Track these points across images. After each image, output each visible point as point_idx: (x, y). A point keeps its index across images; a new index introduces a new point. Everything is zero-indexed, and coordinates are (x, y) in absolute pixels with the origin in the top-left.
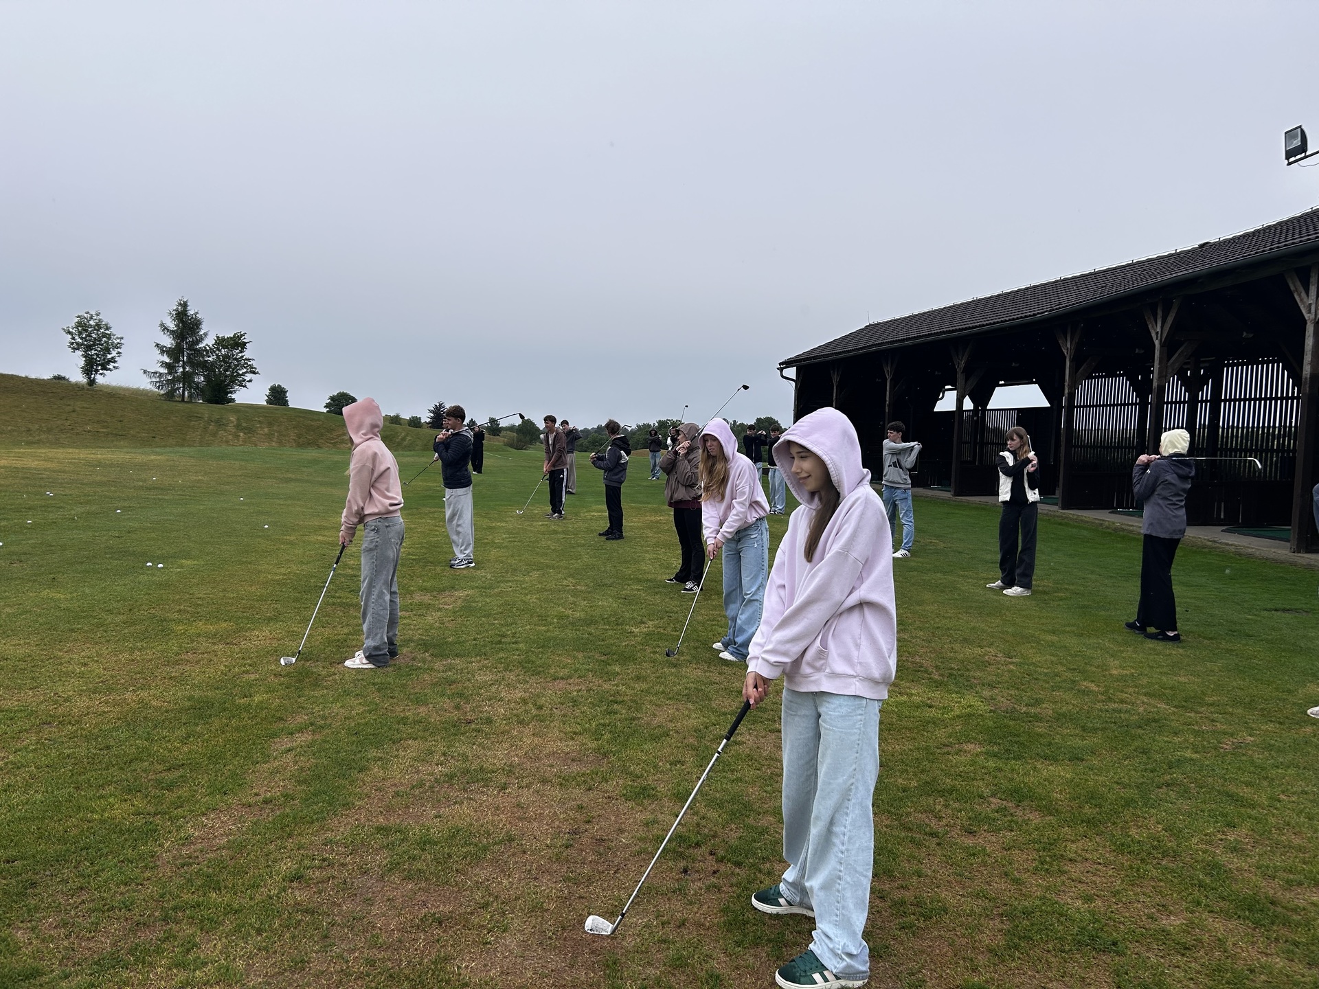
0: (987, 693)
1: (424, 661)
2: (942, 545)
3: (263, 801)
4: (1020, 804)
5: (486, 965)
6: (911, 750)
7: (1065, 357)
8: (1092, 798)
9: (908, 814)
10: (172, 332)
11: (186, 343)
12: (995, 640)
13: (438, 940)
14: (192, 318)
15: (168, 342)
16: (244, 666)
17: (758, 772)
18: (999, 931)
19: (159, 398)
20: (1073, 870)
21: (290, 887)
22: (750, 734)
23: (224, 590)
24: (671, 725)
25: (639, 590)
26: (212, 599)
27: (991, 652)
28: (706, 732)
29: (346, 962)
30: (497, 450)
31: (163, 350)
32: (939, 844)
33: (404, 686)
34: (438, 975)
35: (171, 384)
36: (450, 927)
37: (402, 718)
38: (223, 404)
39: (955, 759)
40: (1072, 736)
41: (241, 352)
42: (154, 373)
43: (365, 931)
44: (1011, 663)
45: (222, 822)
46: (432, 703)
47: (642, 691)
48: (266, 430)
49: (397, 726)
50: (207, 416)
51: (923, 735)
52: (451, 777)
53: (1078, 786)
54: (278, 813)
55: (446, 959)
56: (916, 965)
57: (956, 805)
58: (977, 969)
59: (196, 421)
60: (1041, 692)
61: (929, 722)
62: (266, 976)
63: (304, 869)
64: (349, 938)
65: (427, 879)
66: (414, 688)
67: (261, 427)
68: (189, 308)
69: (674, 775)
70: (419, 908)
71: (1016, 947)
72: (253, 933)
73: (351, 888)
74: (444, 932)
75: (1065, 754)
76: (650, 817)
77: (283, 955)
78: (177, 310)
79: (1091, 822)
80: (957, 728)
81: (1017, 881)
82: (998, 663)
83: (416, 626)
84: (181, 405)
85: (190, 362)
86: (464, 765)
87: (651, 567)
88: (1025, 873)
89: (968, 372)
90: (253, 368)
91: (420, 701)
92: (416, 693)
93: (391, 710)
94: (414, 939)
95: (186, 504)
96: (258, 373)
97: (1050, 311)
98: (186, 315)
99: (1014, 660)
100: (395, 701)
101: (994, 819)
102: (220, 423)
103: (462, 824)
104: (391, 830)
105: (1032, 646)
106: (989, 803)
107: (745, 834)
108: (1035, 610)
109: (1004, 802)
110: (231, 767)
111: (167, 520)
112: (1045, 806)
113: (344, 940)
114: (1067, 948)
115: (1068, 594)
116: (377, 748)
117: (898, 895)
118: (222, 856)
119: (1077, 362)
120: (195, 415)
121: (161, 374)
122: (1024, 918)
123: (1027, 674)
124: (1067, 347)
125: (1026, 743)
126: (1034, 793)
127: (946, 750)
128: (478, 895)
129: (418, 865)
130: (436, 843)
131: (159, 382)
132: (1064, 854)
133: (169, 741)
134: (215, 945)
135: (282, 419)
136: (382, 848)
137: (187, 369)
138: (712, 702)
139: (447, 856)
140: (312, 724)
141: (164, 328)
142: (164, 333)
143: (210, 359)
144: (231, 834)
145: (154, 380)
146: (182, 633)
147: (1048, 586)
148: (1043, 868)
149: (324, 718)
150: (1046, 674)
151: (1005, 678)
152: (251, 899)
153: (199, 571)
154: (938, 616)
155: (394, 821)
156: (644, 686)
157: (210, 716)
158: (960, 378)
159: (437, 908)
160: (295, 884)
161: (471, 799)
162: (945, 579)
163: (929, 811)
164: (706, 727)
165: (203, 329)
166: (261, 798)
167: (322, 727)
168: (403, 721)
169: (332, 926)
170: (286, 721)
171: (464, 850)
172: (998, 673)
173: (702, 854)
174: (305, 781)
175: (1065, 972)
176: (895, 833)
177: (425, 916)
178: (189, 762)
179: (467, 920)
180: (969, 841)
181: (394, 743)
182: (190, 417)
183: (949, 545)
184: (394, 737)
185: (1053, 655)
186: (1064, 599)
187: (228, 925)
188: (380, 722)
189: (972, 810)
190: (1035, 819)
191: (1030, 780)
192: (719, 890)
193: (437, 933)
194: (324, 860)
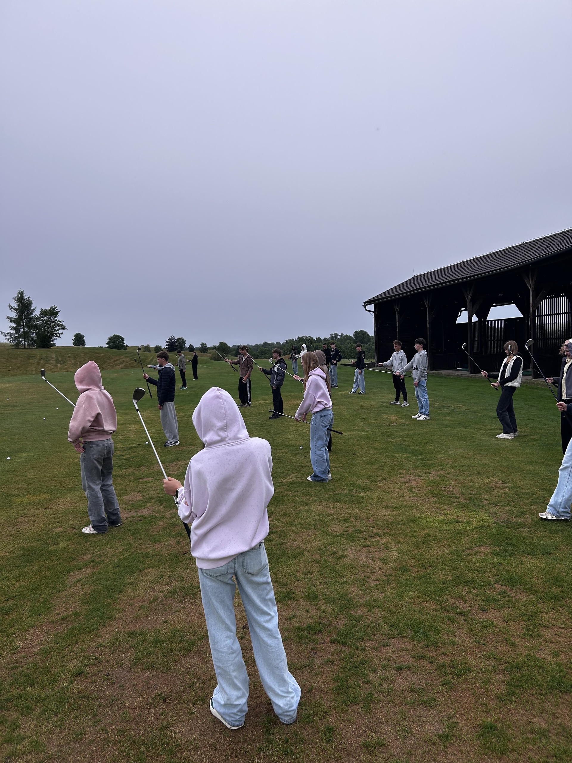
0: (492, 510)
1: (159, 512)
2: (464, 408)
3: (62, 619)
4: (513, 588)
5: (191, 730)
6: (447, 554)
7: (529, 289)
8: (557, 581)
9: (446, 600)
10: (16, 309)
11: (24, 315)
12: (496, 472)
13: (163, 714)
14: (27, 300)
15: (14, 315)
16: (55, 523)
17: (357, 576)
18: (503, 682)
19: (11, 347)
20: (547, 634)
21: (75, 680)
22: (352, 549)
23: (45, 472)
24: (304, 546)
25: (286, 453)
26: (38, 478)
27: (494, 481)
28: (325, 550)
29: (107, 733)
30: (205, 362)
31: (11, 320)
32: (465, 620)
33: (147, 530)
34: (162, 739)
35: (17, 339)
36: (171, 703)
37: (146, 553)
38: (48, 348)
39: (474, 558)
40: (543, 537)
41: (56, 317)
42: (7, 333)
43: (119, 709)
44: (506, 487)
45: (37, 636)
46: (163, 542)
47: (288, 524)
48: (73, 361)
49: (142, 559)
50: (39, 356)
51: (454, 543)
52: (173, 593)
53: (548, 573)
54: (70, 627)
55: (167, 727)
56: (453, 711)
57: (475, 591)
58: (489, 711)
59: (33, 359)
60: (525, 507)
61: (458, 533)
62: (59, 746)
63: (84, 667)
64: (109, 715)
65: (157, 668)
66: (153, 532)
67: (70, 360)
68: (24, 295)
69: (306, 582)
70: (152, 690)
71: (513, 693)
72: (52, 715)
73: (111, 679)
74: (167, 706)
75: (540, 550)
76: (292, 613)
77: (70, 730)
78: (17, 297)
79: (556, 599)
80: (475, 536)
81: (513, 645)
82: (499, 488)
83: (155, 487)
84: (23, 350)
85: (28, 326)
86: (181, 585)
87: (293, 436)
88: (518, 638)
89: (473, 301)
90: (63, 326)
91: (156, 540)
92: (154, 535)
93: (139, 548)
94: (148, 714)
95: (25, 415)
96: (66, 329)
97: (518, 264)
98: (23, 299)
99: (508, 485)
100: (142, 541)
101: (498, 600)
102: (46, 359)
103: (179, 626)
104: (137, 634)
105: (518, 474)
106: (495, 588)
107: (348, 622)
108: (520, 449)
109: (504, 587)
110: (43, 596)
111: (14, 427)
112: (528, 589)
113: (107, 717)
114: (544, 692)
115: (539, 437)
116: (130, 576)
117: (441, 660)
118: (36, 660)
119: (537, 292)
120: (32, 355)
121: (11, 334)
122: (517, 672)
123: (516, 495)
124: (530, 284)
125: (516, 544)
126: (522, 580)
127: (468, 552)
128: (187, 678)
129: (152, 659)
130: (163, 642)
131: (11, 338)
132: (541, 622)
133: (8, 580)
134: (30, 725)
135: (81, 354)
136: (132, 647)
137: (26, 330)
138: (329, 528)
139: (169, 651)
140: (93, 561)
141: (11, 307)
142: (12, 311)
143: (38, 323)
144: (42, 644)
145: (7, 337)
146: (19, 504)
147: (527, 432)
148: (528, 634)
149: (100, 556)
150: (527, 494)
151: (503, 498)
152: (52, 690)
153: (30, 460)
154: (463, 457)
155: (139, 627)
156: (288, 520)
157: (33, 560)
158: (469, 304)
159: (163, 689)
160: (78, 678)
161: (185, 608)
162: (466, 431)
163: (459, 596)
164: (326, 547)
165: (33, 306)
166: (60, 617)
167: (98, 563)
168: (146, 556)
169: (100, 707)
170: (78, 560)
171: (180, 645)
172: (499, 495)
173: (323, 638)
174: (87, 603)
175: (543, 710)
176: (439, 614)
177: (155, 696)
178: (20, 594)
179: (180, 697)
180: (483, 617)
181: (140, 571)
182: (29, 357)
183: (469, 408)
184: (140, 567)
185: (531, 480)
186: (537, 440)
187: (38, 711)
188: (133, 557)
189: (485, 594)
190: (523, 597)
191: (520, 570)
192: (332, 664)
193: (162, 708)
194: (96, 659)
